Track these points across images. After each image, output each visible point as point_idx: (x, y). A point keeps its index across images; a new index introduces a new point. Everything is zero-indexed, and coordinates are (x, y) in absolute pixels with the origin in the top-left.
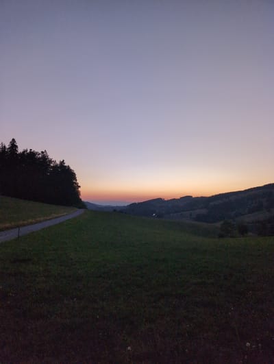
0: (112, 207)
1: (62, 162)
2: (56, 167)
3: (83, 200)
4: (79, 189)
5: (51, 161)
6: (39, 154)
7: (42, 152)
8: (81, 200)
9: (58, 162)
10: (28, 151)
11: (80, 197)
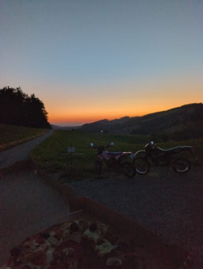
0: (71, 127)
1: (33, 96)
2: (28, 99)
3: (50, 123)
4: (48, 115)
5: (24, 95)
6: (15, 90)
7: (17, 88)
8: (48, 123)
9: (30, 96)
10: (7, 88)
11: (48, 121)
